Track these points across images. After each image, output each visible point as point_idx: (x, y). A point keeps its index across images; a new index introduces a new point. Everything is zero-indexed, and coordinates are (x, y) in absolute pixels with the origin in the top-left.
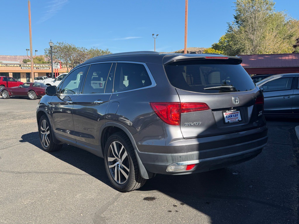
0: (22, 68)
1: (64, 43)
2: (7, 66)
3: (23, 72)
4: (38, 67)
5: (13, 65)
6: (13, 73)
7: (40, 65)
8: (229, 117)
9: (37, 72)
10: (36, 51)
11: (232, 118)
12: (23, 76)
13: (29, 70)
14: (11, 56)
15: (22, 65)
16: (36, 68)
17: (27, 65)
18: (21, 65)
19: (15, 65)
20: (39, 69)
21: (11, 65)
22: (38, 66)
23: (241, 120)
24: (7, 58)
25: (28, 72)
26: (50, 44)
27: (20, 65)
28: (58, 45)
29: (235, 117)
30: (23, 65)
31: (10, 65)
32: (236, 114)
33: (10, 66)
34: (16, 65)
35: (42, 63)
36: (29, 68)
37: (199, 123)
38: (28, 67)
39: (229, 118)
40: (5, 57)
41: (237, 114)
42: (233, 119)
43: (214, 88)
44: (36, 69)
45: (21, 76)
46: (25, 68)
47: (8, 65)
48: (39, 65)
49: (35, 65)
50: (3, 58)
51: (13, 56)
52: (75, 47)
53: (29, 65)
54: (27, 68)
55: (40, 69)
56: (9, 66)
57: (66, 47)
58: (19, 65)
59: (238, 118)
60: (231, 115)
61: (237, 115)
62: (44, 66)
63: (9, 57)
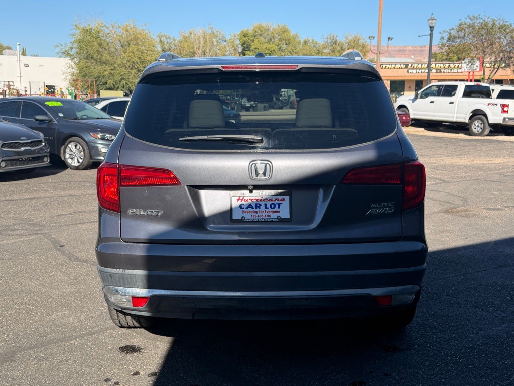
0: (409, 72)
1: (481, 16)
2: (382, 68)
3: (410, 78)
4: (441, 68)
5: (393, 66)
6: (391, 81)
7: (444, 64)
8: (247, 208)
9: (436, 78)
10: (389, 38)
11: (258, 209)
12: (410, 87)
13: (422, 74)
14: (415, 47)
15: (410, 65)
16: (437, 70)
17: (418, 64)
18: (408, 65)
19: (397, 65)
20: (441, 72)
21: (390, 65)
22: (439, 67)
23: (288, 216)
24: (406, 50)
25: (419, 78)
26: (430, 21)
27: (406, 65)
28: (469, 21)
29: (270, 209)
30: (412, 65)
31: (388, 66)
32: (276, 202)
33: (387, 68)
34: (399, 65)
35: (457, 59)
36: (423, 71)
37: (158, 212)
38: (421, 69)
39: (250, 209)
40: (403, 50)
41: (280, 202)
42: (262, 212)
43: (205, 137)
44: (437, 72)
45: (406, 87)
46: (414, 71)
47: (384, 66)
48: (442, 65)
49: (436, 64)
50: (399, 51)
51: (419, 46)
52: (507, 24)
53: (423, 65)
54: (418, 71)
55: (444, 72)
56: (385, 68)
57: (484, 26)
58: (404, 64)
59: (279, 212)
60: (256, 204)
61: (279, 205)
62: (452, 65)
63: (411, 49)
